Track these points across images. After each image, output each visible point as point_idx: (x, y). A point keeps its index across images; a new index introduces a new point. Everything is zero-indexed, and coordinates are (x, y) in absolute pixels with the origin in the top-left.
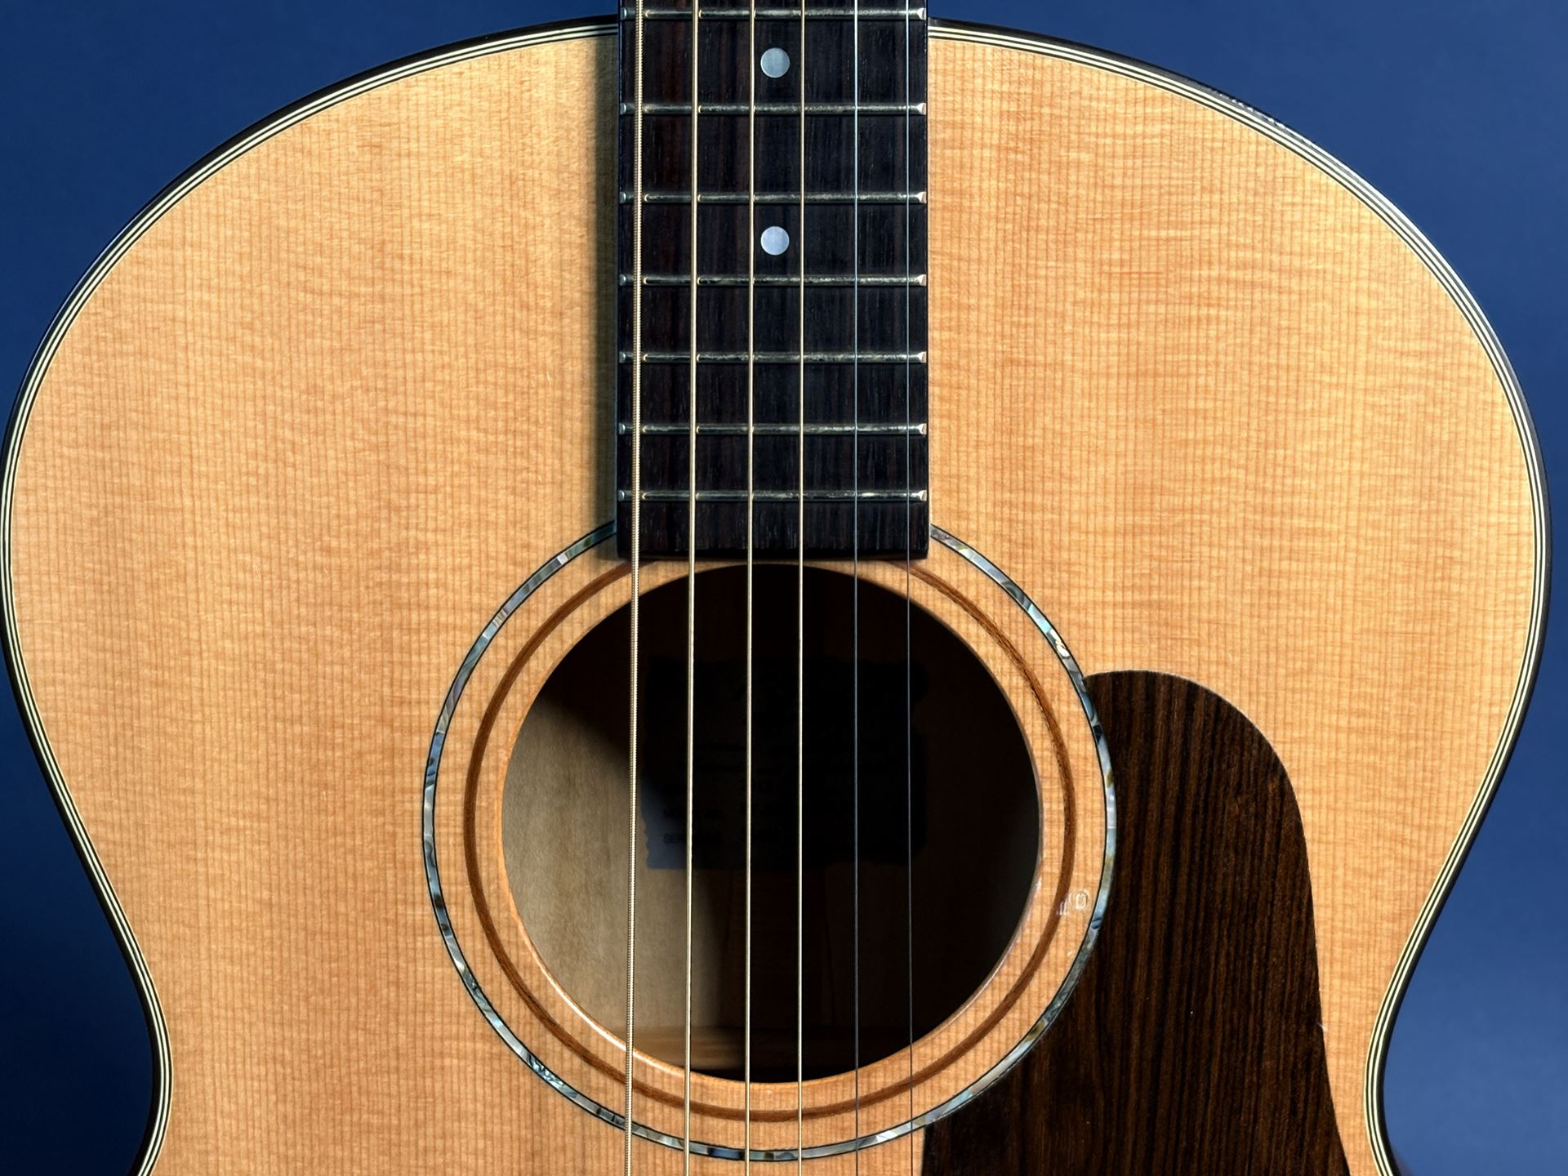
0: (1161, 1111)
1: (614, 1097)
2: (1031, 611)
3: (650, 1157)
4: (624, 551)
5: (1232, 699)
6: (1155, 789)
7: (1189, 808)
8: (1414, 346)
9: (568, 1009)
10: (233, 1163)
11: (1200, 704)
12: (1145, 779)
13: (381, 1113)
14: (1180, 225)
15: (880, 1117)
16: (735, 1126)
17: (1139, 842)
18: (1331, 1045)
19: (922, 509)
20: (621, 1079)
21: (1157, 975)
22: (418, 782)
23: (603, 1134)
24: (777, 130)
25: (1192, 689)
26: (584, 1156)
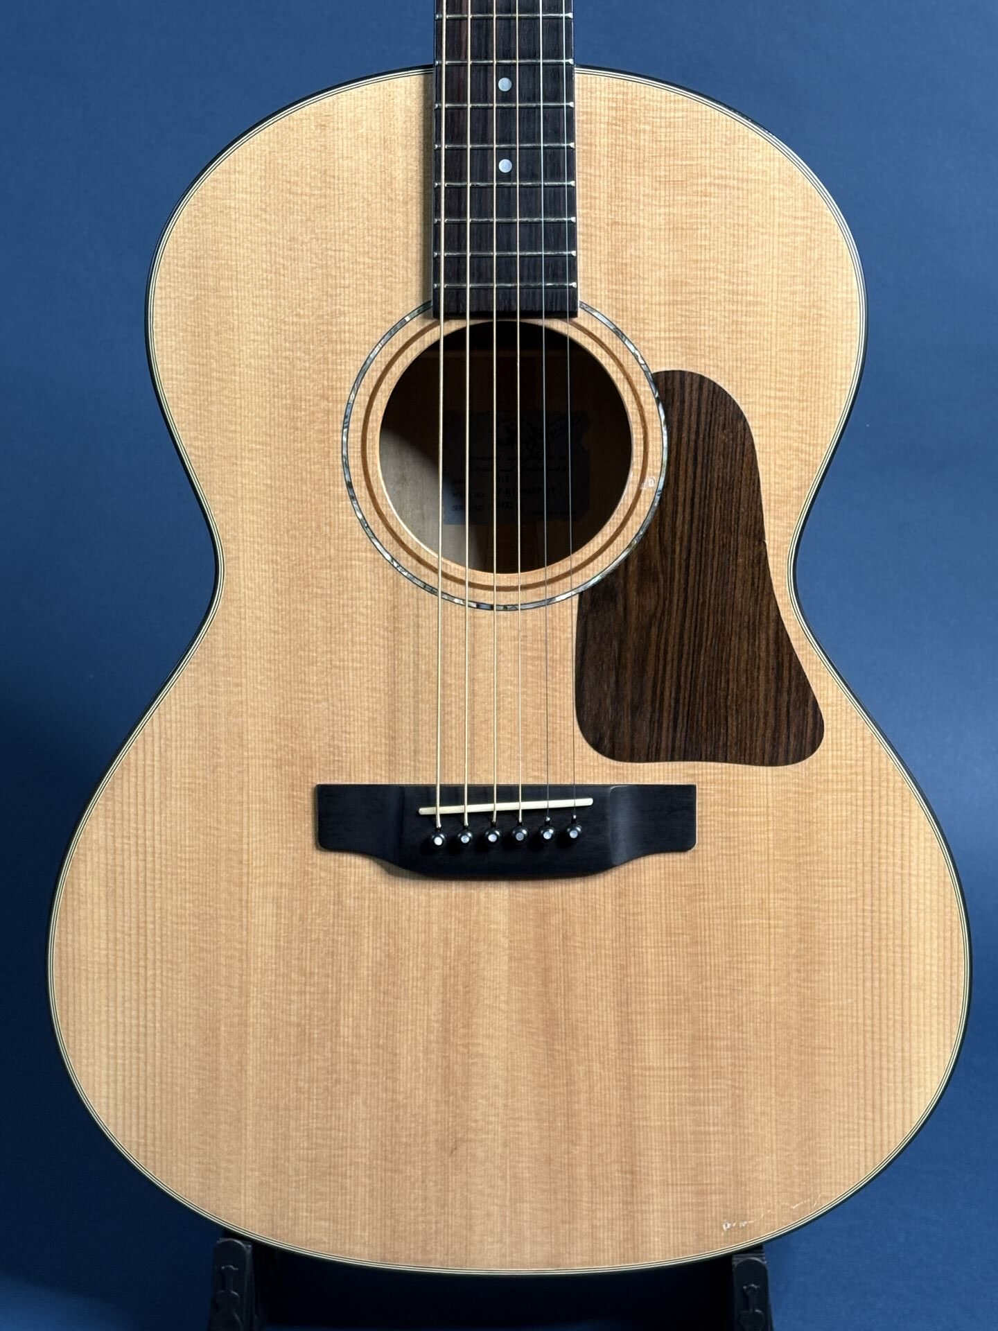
0: (690, 584)
1: (431, 579)
2: (626, 342)
3: (449, 608)
4: (437, 315)
5: (721, 384)
6: (685, 427)
7: (701, 436)
8: (800, 214)
9: (410, 537)
10: (252, 613)
11: (705, 385)
12: (680, 422)
13: (322, 588)
14: (692, 159)
15: (557, 589)
16: (489, 593)
17: (678, 453)
18: (770, 551)
19: (574, 292)
20: (435, 571)
21: (688, 518)
22: (340, 427)
23: (427, 598)
24: (506, 115)
25: (702, 378)
26: (418, 608)
